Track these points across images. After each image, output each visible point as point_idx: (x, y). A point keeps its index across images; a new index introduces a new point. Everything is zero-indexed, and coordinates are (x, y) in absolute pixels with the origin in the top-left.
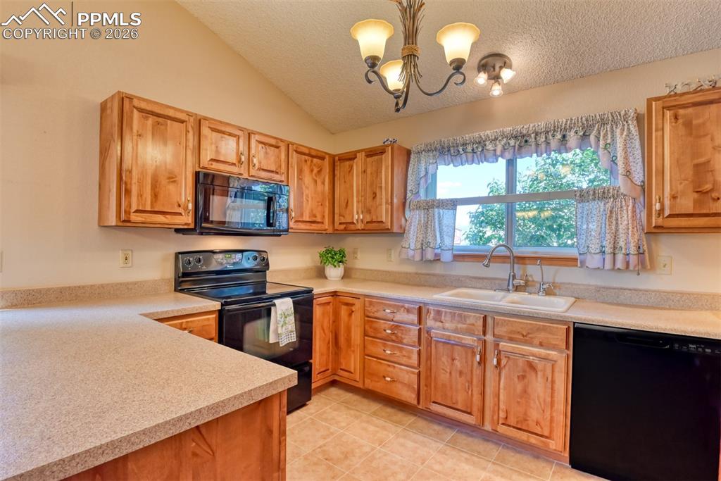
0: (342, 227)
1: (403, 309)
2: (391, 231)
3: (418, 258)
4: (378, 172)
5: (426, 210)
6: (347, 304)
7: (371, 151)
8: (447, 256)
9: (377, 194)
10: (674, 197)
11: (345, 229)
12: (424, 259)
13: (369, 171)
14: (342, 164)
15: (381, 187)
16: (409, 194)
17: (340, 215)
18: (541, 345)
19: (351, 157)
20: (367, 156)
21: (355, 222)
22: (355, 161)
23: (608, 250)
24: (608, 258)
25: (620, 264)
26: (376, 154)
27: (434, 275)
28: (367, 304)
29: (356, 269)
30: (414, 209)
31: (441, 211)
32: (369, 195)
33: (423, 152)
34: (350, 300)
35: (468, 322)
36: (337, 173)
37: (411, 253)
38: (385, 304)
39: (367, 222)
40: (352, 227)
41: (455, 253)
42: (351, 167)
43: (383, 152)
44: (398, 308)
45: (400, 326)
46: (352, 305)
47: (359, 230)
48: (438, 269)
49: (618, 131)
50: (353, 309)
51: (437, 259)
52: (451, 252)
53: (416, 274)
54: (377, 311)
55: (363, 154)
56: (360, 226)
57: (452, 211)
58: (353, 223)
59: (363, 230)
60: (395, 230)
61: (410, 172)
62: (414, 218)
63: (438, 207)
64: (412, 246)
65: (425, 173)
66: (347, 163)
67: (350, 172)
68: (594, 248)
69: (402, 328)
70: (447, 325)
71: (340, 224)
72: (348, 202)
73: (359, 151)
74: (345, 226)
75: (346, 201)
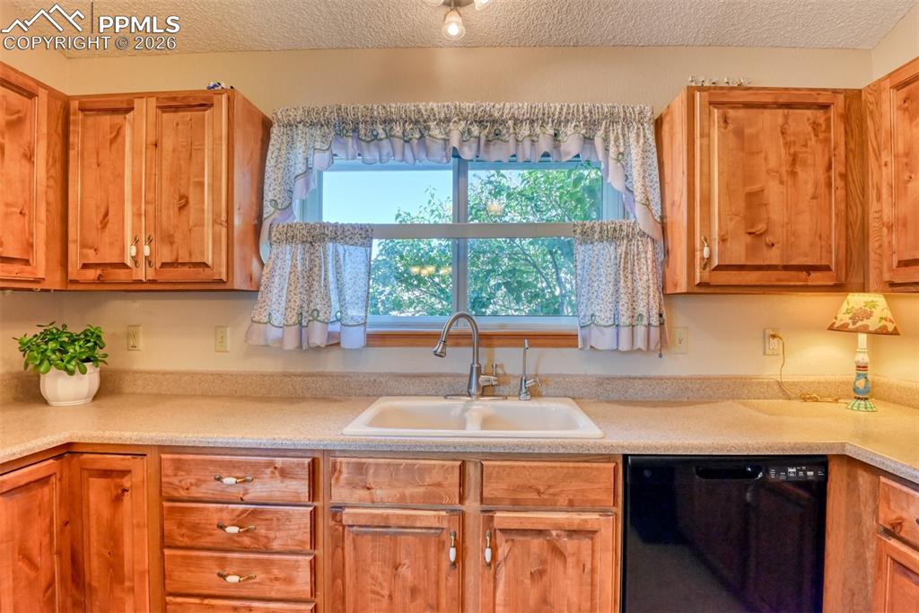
0: (92, 274)
1: (268, 471)
2: (227, 286)
3: (290, 343)
4: (192, 151)
5: (308, 245)
6: (106, 473)
7: (174, 99)
8: (354, 338)
9: (191, 201)
10: (723, 240)
11: (100, 280)
12: (305, 346)
13: (168, 144)
14: (90, 120)
15: (201, 184)
16: (268, 209)
17: (84, 245)
18: (572, 506)
19: (118, 106)
20: (164, 109)
21: (129, 262)
22: (129, 116)
23: (624, 320)
24: (625, 333)
25: (640, 343)
26: (189, 107)
27: (322, 375)
28: (168, 469)
29: (135, 372)
30: (279, 241)
31: (341, 249)
32: (168, 199)
33: (301, 126)
34: (116, 462)
35: (428, 480)
36: (74, 139)
37: (274, 333)
38: (221, 464)
39: (164, 265)
40: (121, 275)
41: (370, 330)
42: (117, 134)
43: (206, 106)
44: (256, 470)
45: (262, 512)
46: (124, 473)
47: (140, 282)
48: (332, 364)
49: (632, 136)
50: (126, 482)
51: (334, 343)
52: (362, 328)
53: (285, 375)
54: (199, 483)
55: (153, 102)
56: (142, 273)
57: (363, 249)
58: (123, 266)
59: (153, 282)
60: (239, 282)
61: (270, 163)
62: (281, 261)
63: (334, 239)
64: (278, 319)
65: (304, 168)
66: (107, 120)
67: (113, 141)
68: (604, 316)
69: (269, 516)
70: (379, 493)
71: (85, 266)
72: (106, 214)
73: (140, 96)
74: (99, 272)
75: (103, 211)
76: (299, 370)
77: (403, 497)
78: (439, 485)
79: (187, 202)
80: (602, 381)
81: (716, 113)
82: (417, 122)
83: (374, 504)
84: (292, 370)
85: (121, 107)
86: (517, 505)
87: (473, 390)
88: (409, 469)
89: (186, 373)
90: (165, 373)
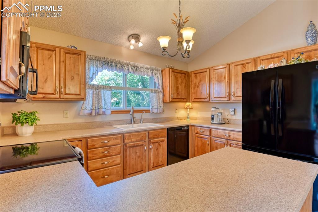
1: (113, 139)
2: (84, 100)
3: (94, 114)
5: (96, 90)
8: (108, 112)
10: (174, 94)
12: (97, 115)
13: (68, 62)
18: (161, 137)
20: (66, 53)
22: (54, 52)
23: (159, 107)
24: (159, 109)
25: (161, 112)
26: (74, 53)
28: (89, 142)
30: (88, 88)
31: (105, 91)
37: (86, 112)
38: (103, 139)
39: (66, 94)
41: (112, 110)
42: (50, 56)
43: (79, 54)
47: (58, 98)
48: (99, 119)
49: (159, 73)
51: (104, 113)
52: (110, 110)
54: (97, 144)
55: (62, 50)
56: (58, 96)
63: (103, 89)
64: (88, 108)
66: (46, 52)
68: (155, 107)
69: (112, 148)
70: (133, 140)
71: (41, 93)
72: (47, 79)
73: (58, 47)
74: (44, 95)
75: (45, 78)
76: (89, 121)
77: (137, 140)
78: (142, 137)
79: (74, 78)
80: (153, 119)
81: (173, 73)
82: (122, 64)
83: (132, 142)
84: (87, 121)
85: (51, 49)
86: (154, 138)
87: (133, 122)
88: (138, 135)
89: (55, 124)
90: (47, 125)
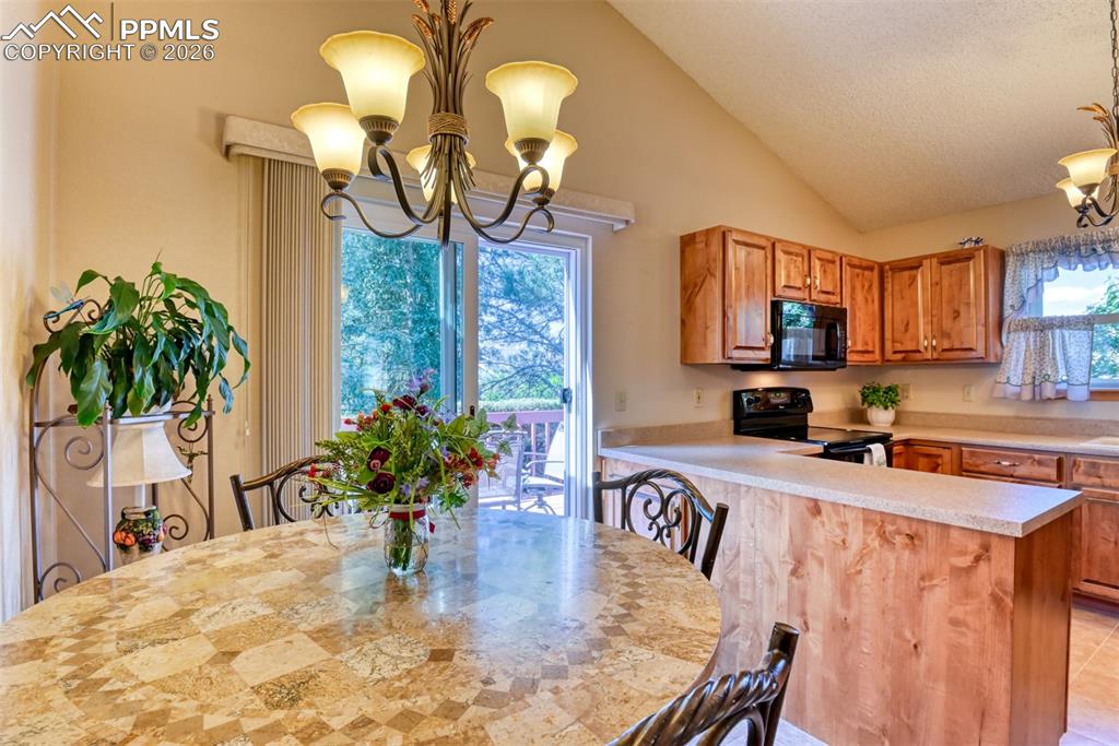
0: (899, 356)
1: (1030, 461)
2: (986, 361)
3: (1027, 395)
4: (962, 284)
6: (927, 455)
7: (948, 257)
8: (1079, 394)
9: (962, 314)
11: (904, 359)
12: (1038, 398)
13: (945, 283)
14: (897, 275)
15: (968, 304)
16: (1008, 311)
17: (893, 341)
20: (942, 264)
21: (922, 350)
22: (920, 270)
26: (958, 260)
28: (965, 455)
29: (907, 412)
30: (1015, 331)
31: (1066, 333)
32: (947, 311)
33: (1031, 254)
34: (934, 451)
36: (889, 286)
37: (1011, 390)
38: (999, 455)
39: (944, 350)
40: (918, 356)
41: (1091, 388)
42: (913, 280)
43: (969, 259)
44: (1022, 461)
46: (940, 456)
47: (928, 360)
50: (940, 461)
51: (1061, 397)
52: (1085, 387)
53: (1017, 418)
54: (985, 464)
55: (935, 261)
56: (928, 355)
57: (1086, 332)
58: (919, 351)
59: (937, 360)
60: (992, 360)
61: (1008, 281)
62: (1018, 348)
63: (1061, 327)
64: (1014, 380)
65: (1034, 282)
66: (906, 274)
67: (910, 285)
70: (1108, 481)
71: (895, 352)
72: (907, 324)
73: (926, 257)
74: (903, 355)
75: (905, 323)
76: (1029, 415)
79: (959, 314)
84: (1022, 414)
85: (913, 265)
89: (943, 414)
90: (928, 414)
